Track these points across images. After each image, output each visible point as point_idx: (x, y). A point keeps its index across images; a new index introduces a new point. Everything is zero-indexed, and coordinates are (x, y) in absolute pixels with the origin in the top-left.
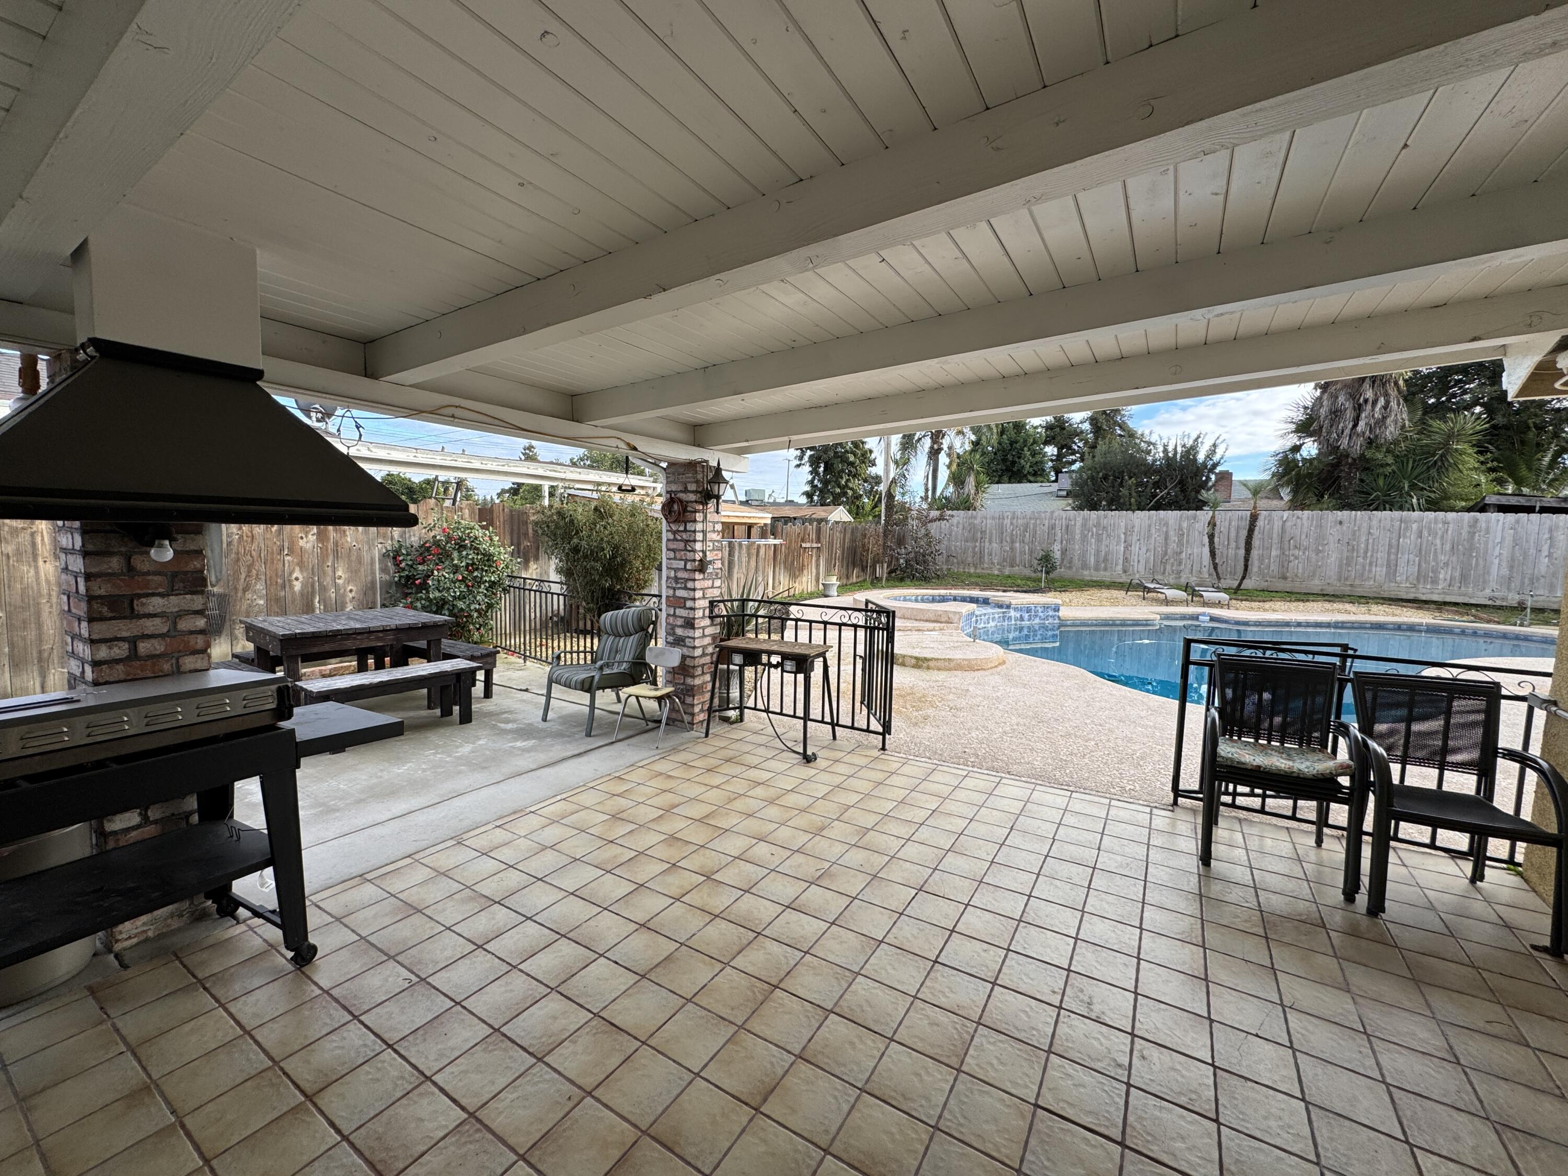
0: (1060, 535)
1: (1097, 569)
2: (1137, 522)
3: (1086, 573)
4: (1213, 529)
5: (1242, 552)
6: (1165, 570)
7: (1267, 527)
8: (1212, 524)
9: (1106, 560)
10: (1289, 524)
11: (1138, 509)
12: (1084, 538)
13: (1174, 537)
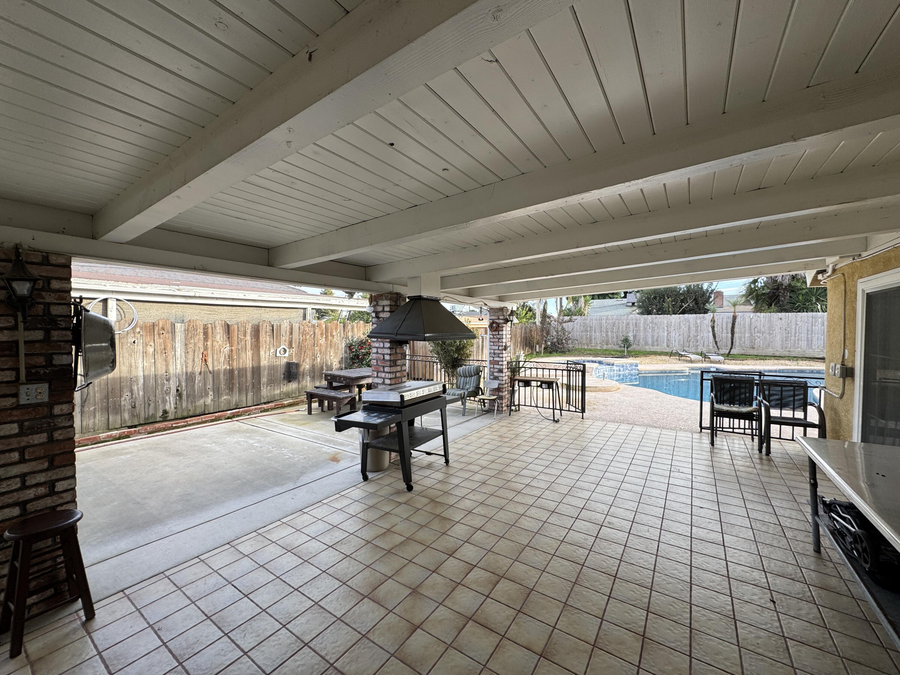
0: (632, 328)
1: (653, 345)
2: (673, 321)
3: (647, 347)
4: (714, 324)
5: (730, 335)
6: (689, 345)
7: (742, 322)
8: (713, 321)
9: (657, 341)
10: (753, 320)
11: (673, 314)
12: (645, 329)
13: (693, 328)
